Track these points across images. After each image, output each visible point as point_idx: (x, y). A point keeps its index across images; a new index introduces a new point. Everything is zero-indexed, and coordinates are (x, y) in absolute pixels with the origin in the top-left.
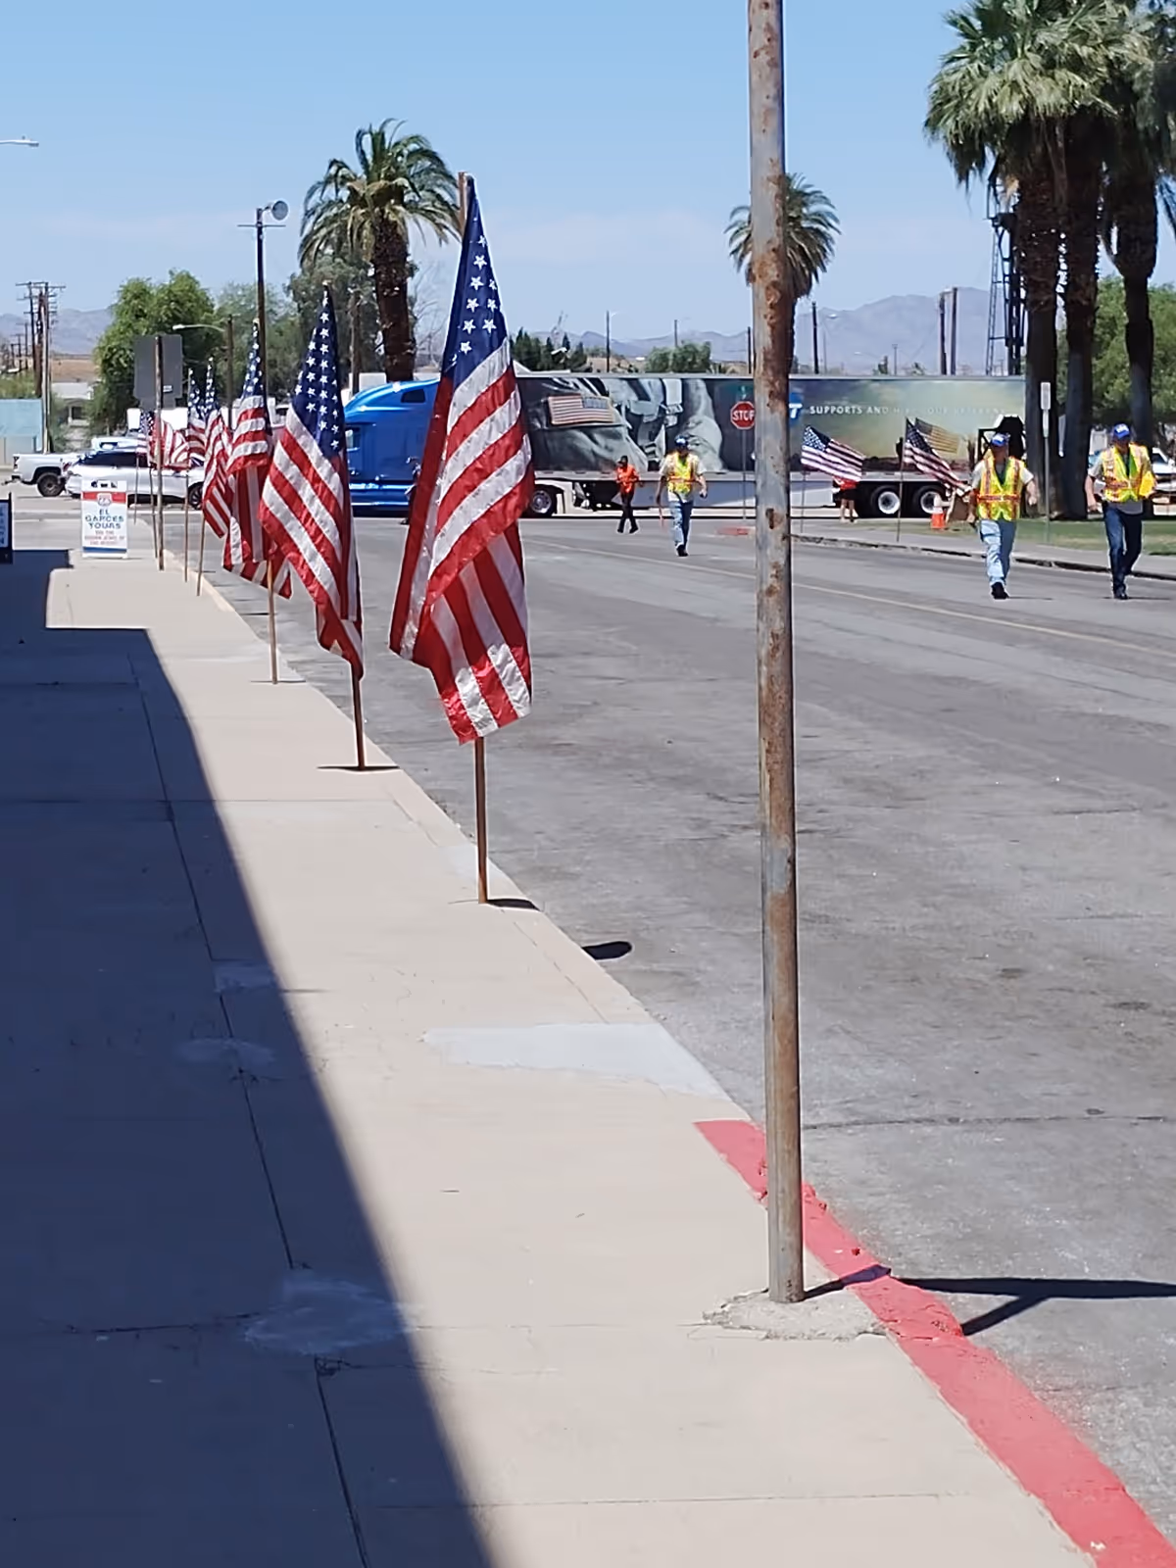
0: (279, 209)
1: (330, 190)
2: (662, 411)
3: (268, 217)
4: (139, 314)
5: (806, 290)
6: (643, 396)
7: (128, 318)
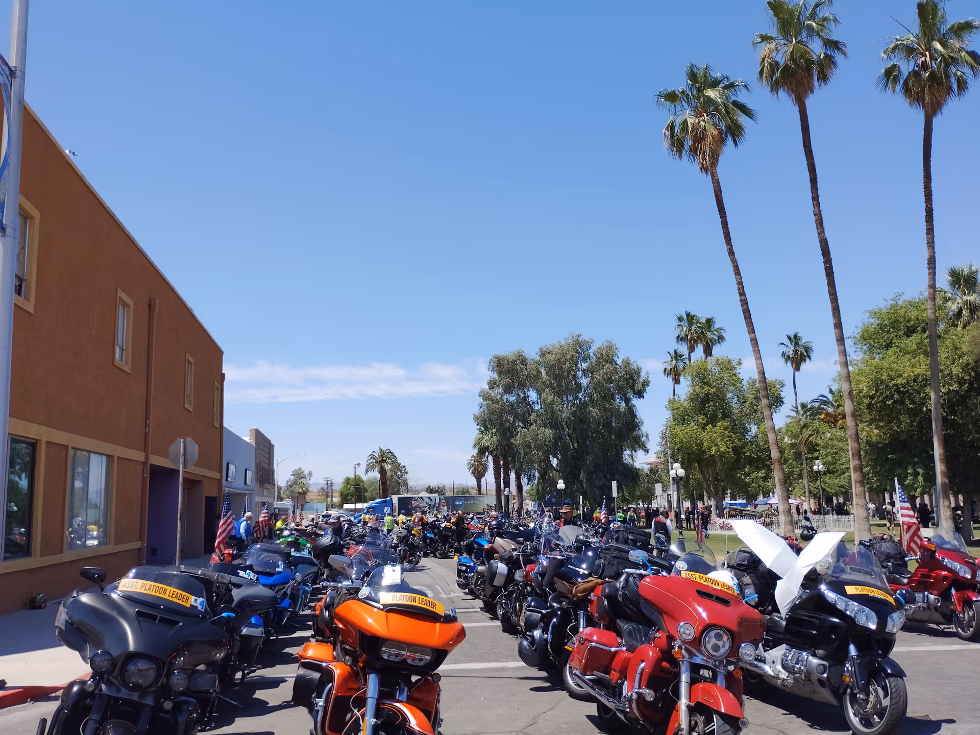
0: (359, 465)
1: (372, 461)
2: (435, 504)
3: (357, 466)
4: (348, 484)
5: (484, 475)
6: (431, 500)
7: (346, 484)
